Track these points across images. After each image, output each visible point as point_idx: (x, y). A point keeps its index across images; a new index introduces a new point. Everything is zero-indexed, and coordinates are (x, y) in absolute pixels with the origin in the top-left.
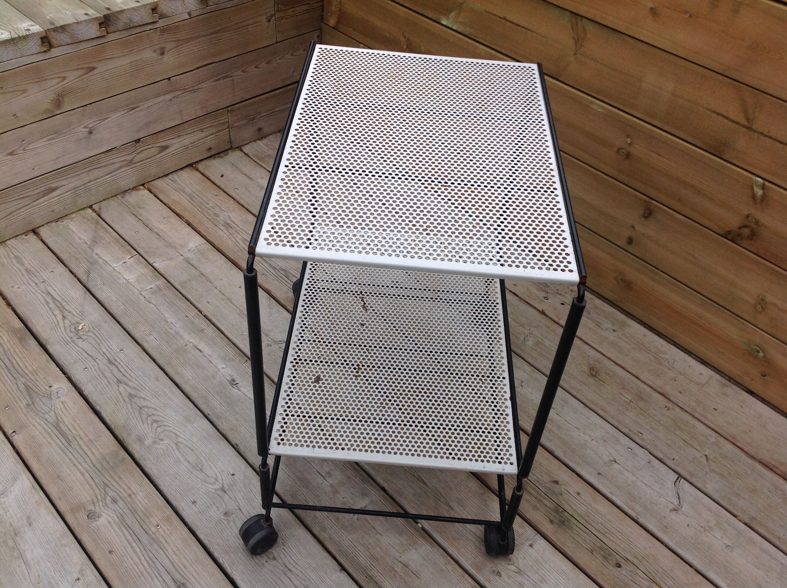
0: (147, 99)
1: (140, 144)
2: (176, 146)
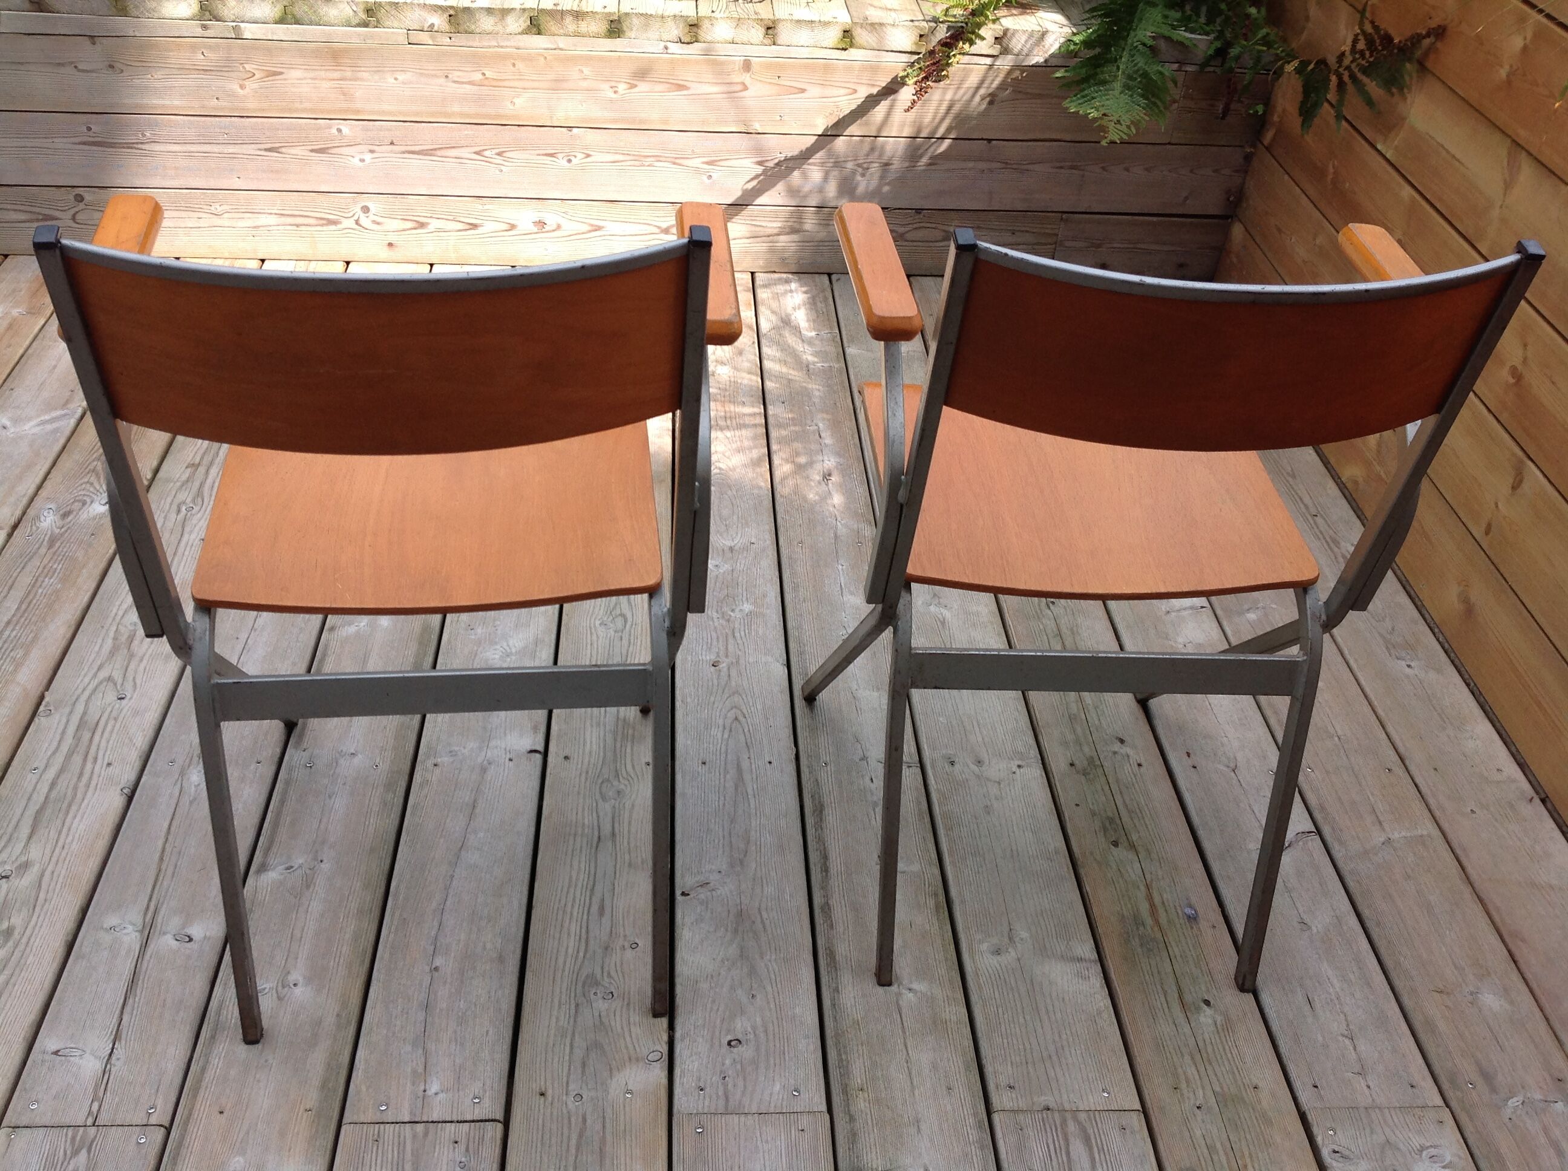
0: (949, 158)
1: (920, 216)
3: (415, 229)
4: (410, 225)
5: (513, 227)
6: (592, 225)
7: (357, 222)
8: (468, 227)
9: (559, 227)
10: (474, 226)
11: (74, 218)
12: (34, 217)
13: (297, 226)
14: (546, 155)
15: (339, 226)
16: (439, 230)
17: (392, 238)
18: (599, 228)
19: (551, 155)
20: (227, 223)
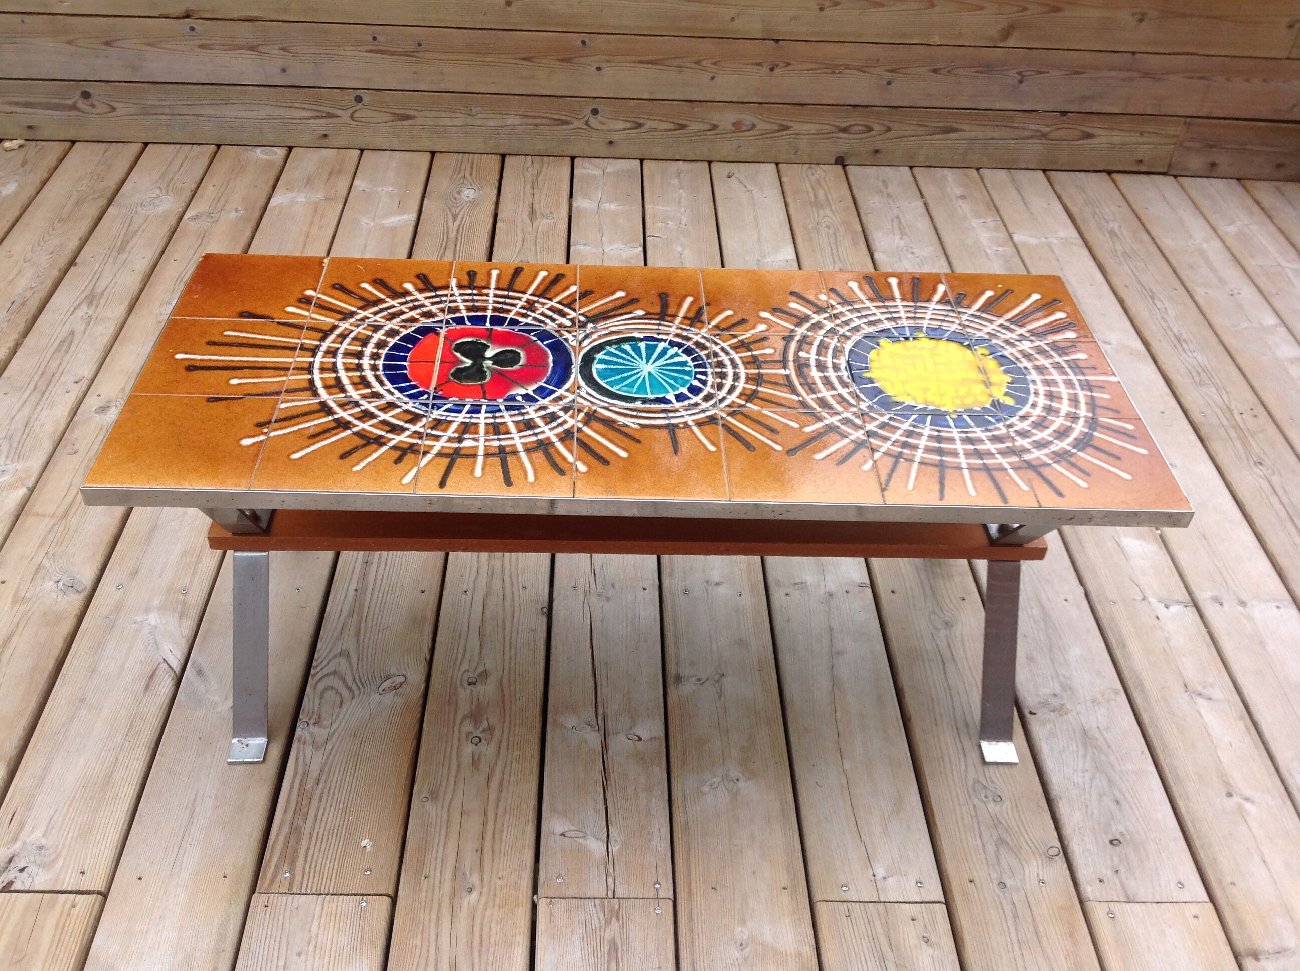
0: (1096, 68)
1: (1065, 118)
2: (1104, 140)
3: (633, 129)
4: (628, 125)
5: (715, 127)
6: (780, 125)
7: (587, 123)
8: (677, 127)
9: (754, 126)
10: (682, 127)
11: (352, 117)
12: (319, 114)
13: (536, 125)
14: (753, 64)
15: (572, 126)
16: (655, 130)
17: (615, 137)
18: (787, 128)
19: (758, 64)
20: (479, 122)
